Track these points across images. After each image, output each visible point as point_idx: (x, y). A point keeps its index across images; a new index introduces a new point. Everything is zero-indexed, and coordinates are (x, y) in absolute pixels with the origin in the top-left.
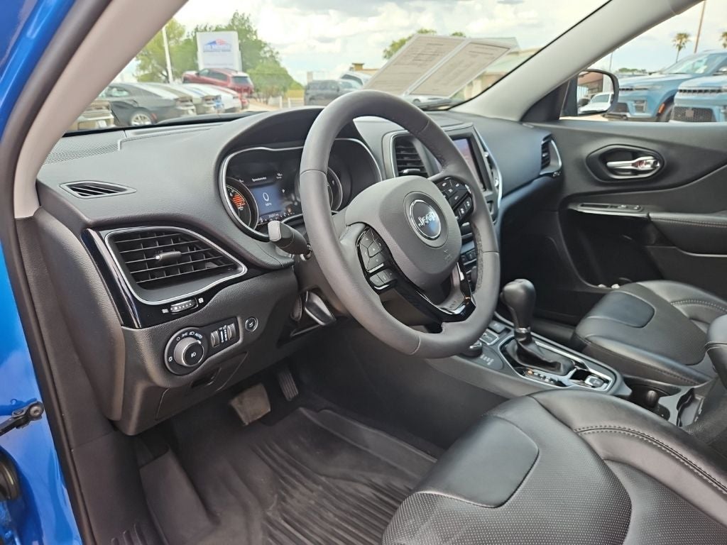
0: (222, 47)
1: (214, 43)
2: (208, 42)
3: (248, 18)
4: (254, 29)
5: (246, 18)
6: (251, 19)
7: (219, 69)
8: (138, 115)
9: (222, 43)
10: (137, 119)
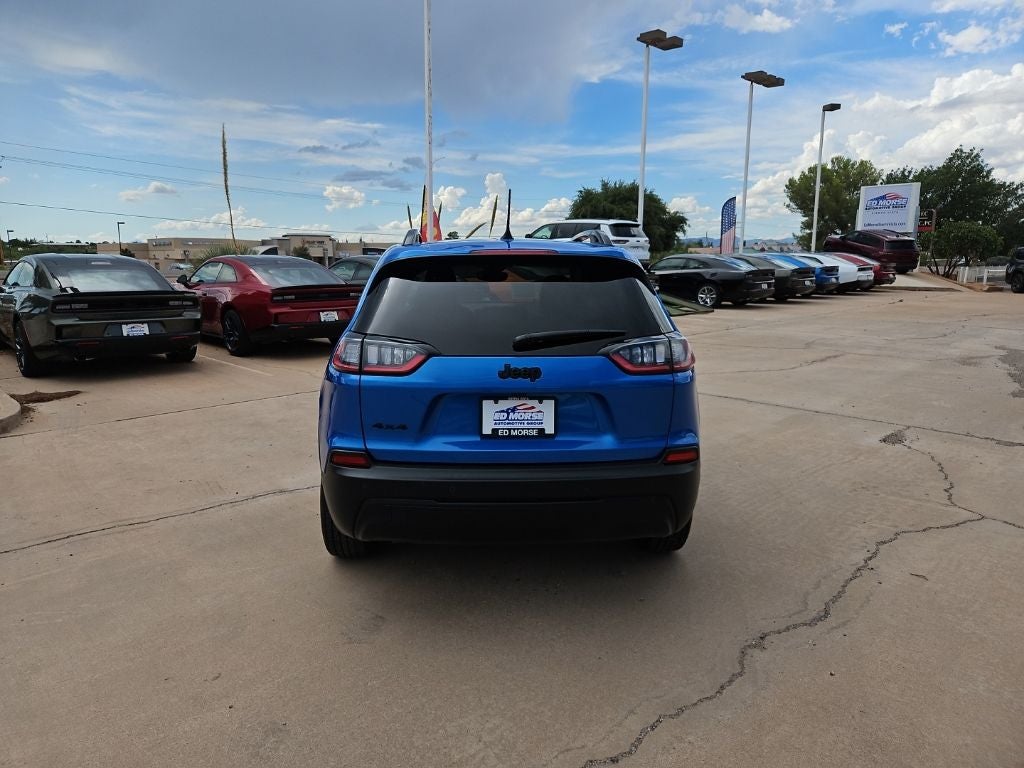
0: (893, 202)
1: (883, 198)
2: (875, 197)
4: (986, 169)
8: (706, 288)
9: (897, 197)
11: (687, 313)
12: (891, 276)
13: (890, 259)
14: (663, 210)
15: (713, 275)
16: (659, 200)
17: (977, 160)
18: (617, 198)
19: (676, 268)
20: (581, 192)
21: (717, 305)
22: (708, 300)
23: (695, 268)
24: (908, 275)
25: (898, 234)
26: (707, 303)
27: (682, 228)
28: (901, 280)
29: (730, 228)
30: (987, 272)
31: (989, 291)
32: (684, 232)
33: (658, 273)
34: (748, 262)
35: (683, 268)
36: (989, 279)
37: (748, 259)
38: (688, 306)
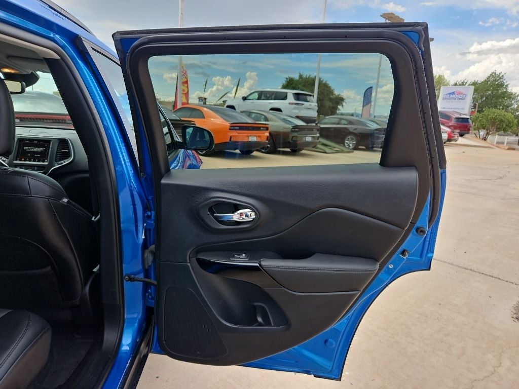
0: (458, 96)
1: (453, 93)
2: (449, 92)
3: (503, 76)
4: (506, 84)
5: (501, 76)
6: (505, 77)
7: (446, 112)
8: (350, 137)
9: (459, 93)
10: (349, 139)
11: (337, 152)
12: (456, 137)
13: (455, 128)
14: (331, 92)
15: (355, 129)
16: (330, 87)
17: (502, 78)
18: (307, 84)
19: (334, 124)
20: (287, 78)
21: (356, 148)
22: (351, 145)
23: (345, 124)
24: (464, 137)
25: (460, 114)
26: (350, 146)
27: (342, 103)
28: (461, 140)
29: (368, 104)
30: (506, 139)
31: (508, 149)
32: (343, 106)
33: (322, 126)
34: (377, 123)
35: (338, 124)
36: (507, 143)
37: (377, 121)
38: (338, 147)
